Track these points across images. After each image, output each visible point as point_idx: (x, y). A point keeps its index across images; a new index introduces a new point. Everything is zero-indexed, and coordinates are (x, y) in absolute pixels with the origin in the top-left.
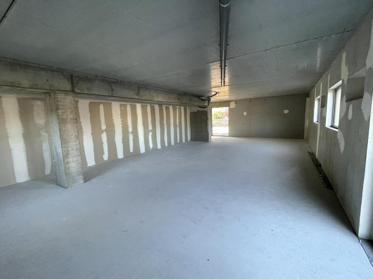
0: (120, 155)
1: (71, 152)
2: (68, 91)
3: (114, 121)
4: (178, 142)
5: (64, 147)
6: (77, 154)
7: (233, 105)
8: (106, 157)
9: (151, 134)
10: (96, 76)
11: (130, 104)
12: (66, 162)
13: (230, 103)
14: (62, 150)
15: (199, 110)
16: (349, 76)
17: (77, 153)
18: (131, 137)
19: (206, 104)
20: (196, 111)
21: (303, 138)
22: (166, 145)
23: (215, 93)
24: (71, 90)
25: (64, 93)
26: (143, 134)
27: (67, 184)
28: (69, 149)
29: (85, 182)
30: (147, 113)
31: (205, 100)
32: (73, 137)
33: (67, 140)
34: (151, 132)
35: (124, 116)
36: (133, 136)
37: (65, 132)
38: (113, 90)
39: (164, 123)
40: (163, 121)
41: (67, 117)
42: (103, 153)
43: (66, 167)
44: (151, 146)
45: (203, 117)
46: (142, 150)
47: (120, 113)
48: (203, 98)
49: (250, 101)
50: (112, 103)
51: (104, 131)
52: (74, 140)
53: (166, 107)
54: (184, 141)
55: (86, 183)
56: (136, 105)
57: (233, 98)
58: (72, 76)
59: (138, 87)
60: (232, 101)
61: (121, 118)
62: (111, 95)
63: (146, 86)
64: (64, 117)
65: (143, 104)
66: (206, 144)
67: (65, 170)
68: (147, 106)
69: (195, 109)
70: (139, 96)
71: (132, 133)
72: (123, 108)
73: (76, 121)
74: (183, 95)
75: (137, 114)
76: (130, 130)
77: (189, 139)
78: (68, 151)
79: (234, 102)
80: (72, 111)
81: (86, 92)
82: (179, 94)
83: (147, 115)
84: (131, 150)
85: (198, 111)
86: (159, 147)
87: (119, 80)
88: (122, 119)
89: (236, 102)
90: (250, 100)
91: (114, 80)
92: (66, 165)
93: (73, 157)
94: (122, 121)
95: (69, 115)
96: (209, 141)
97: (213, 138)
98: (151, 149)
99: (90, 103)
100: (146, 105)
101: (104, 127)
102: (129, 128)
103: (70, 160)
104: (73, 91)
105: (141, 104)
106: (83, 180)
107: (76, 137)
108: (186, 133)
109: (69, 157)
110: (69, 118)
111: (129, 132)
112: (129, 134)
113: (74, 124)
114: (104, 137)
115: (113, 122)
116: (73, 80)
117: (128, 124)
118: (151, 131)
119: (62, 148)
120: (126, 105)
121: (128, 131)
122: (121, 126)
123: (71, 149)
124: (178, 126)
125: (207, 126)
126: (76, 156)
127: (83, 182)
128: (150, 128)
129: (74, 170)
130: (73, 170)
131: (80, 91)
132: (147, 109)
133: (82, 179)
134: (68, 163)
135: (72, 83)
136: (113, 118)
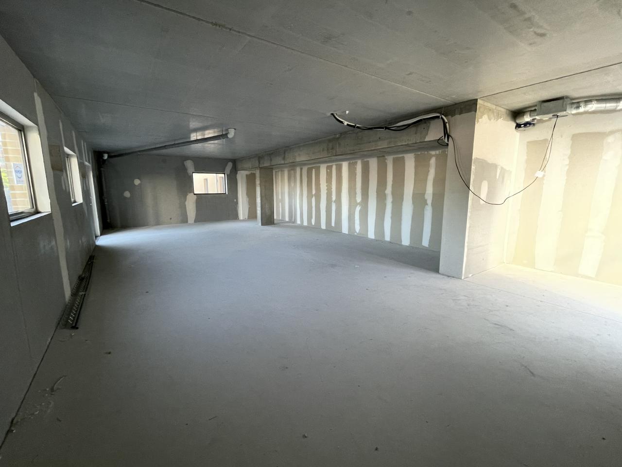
0: (323, 224)
9: (358, 208)
34: (358, 206)
36: (336, 206)
39: (386, 192)
40: (385, 188)
44: (357, 228)
46: (345, 228)
61: (327, 183)
72: (328, 171)
76: (334, 197)
100: (355, 163)
102: (332, 195)
105: (349, 162)
112: (333, 203)
128: (359, 199)
132: (356, 168)
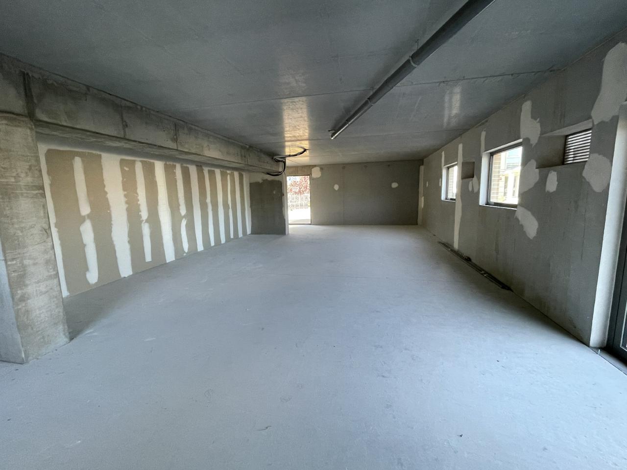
0: (126, 269)
1: (31, 269)
2: (18, 115)
3: (109, 196)
4: (232, 237)
5: (13, 259)
6: (47, 274)
7: (316, 173)
8: (93, 277)
9: (184, 223)
10: (88, 87)
11: (141, 161)
12: (18, 297)
13: (313, 170)
14: (7, 266)
15: (267, 180)
16: (542, 133)
17: (48, 271)
18: (146, 230)
19: (281, 170)
20: (260, 181)
21: (417, 224)
22: (213, 244)
23: (302, 150)
24: (26, 112)
25: (5, 118)
26: (170, 225)
27: (25, 351)
28: (27, 262)
29: (71, 339)
30: (176, 181)
31: (280, 161)
32: (35, 231)
33: (20, 239)
34: (184, 219)
35: (129, 185)
36: (150, 228)
37: (15, 220)
38: (126, 126)
39: (207, 201)
40: (206, 197)
41: (16, 182)
42: (87, 269)
43: (20, 309)
44: (186, 246)
45: (274, 193)
46: (170, 256)
47: (121, 179)
48: (277, 158)
49: (344, 168)
50: (102, 156)
51: (86, 217)
52: (38, 240)
53: (209, 171)
54: (240, 235)
55: (73, 341)
56: (154, 164)
57: (317, 161)
58: (25, 76)
59: (175, 125)
60: (315, 166)
61: (124, 190)
62: (122, 137)
63: (190, 125)
64: (7, 182)
65: (168, 163)
66: (281, 239)
67: (17, 317)
68: (175, 166)
69: (259, 178)
70: (178, 143)
71: (147, 222)
72: (127, 169)
73: (41, 191)
74: (248, 149)
75: (156, 182)
76: (144, 214)
77: (249, 231)
78: (24, 267)
79: (318, 169)
80: (30, 166)
81: (66, 121)
82: (243, 148)
83: (176, 185)
84: (148, 258)
85: (265, 181)
86: (200, 248)
87: (138, 105)
88: (126, 193)
89: (322, 168)
90: (344, 166)
91: (128, 104)
92: (18, 305)
93: (38, 282)
94: (125, 196)
95: (23, 175)
96: (287, 233)
97: (291, 228)
98: (187, 253)
99: (49, 151)
100: (173, 165)
101: (85, 209)
102: (140, 212)
103: (31, 289)
104: (31, 116)
106: (66, 337)
107: (44, 232)
108: (245, 221)
109: (27, 282)
110: (22, 183)
111: (143, 221)
112: (142, 224)
113: (36, 200)
114: (87, 232)
115: (107, 199)
116: (30, 89)
117: (139, 203)
118: (184, 217)
119: (6, 263)
120: (134, 161)
121: (140, 217)
122: (125, 206)
123: (31, 262)
124: (230, 207)
125: (282, 209)
126: (46, 280)
127: (67, 340)
128: (183, 211)
129: (42, 316)
130: (40, 314)
131: (50, 118)
132: (175, 173)
133: (64, 334)
134: (23, 299)
135: (28, 96)
136: (106, 189)
